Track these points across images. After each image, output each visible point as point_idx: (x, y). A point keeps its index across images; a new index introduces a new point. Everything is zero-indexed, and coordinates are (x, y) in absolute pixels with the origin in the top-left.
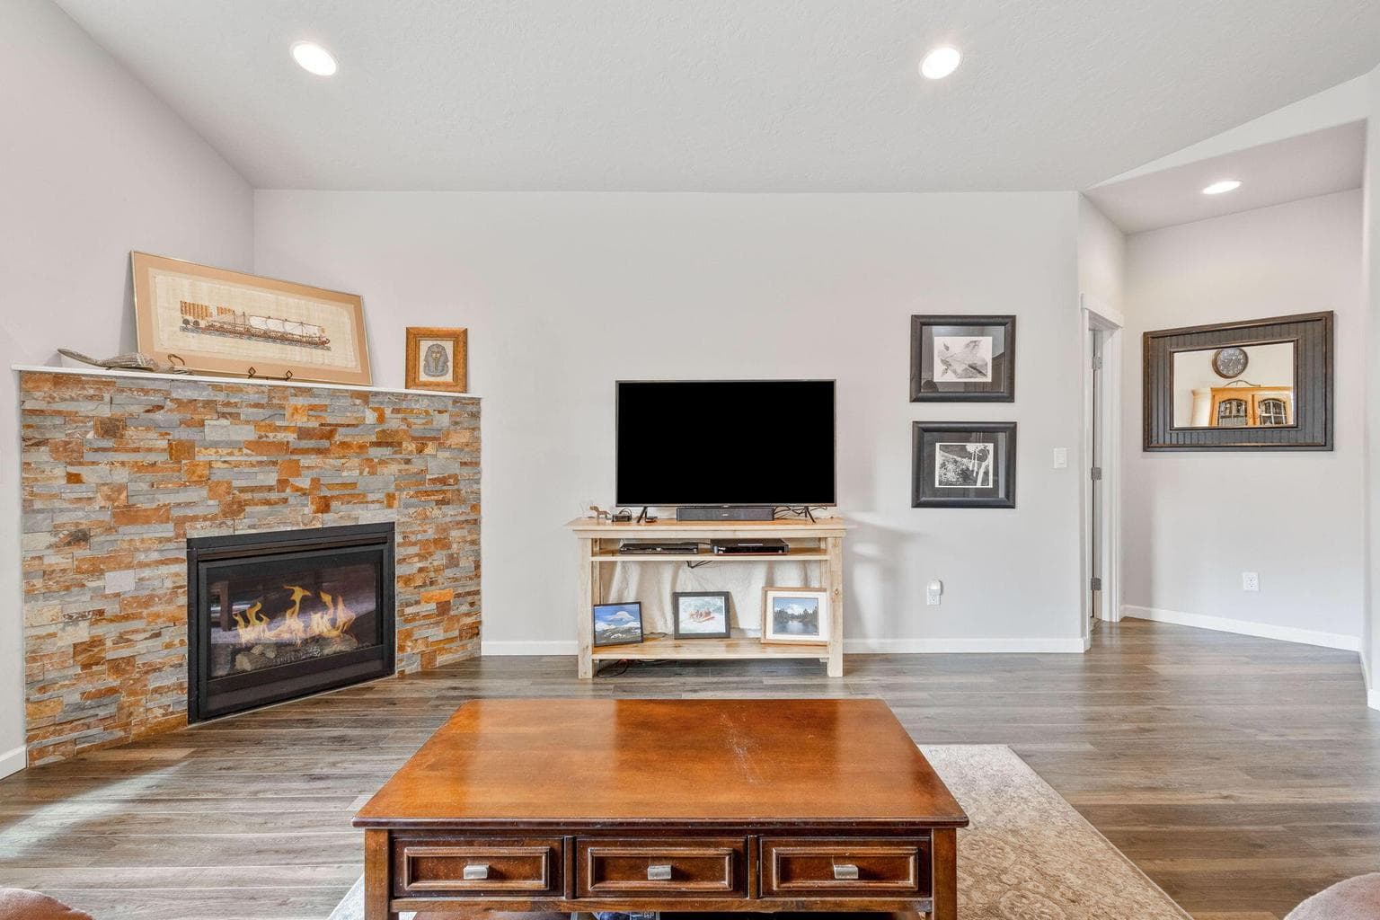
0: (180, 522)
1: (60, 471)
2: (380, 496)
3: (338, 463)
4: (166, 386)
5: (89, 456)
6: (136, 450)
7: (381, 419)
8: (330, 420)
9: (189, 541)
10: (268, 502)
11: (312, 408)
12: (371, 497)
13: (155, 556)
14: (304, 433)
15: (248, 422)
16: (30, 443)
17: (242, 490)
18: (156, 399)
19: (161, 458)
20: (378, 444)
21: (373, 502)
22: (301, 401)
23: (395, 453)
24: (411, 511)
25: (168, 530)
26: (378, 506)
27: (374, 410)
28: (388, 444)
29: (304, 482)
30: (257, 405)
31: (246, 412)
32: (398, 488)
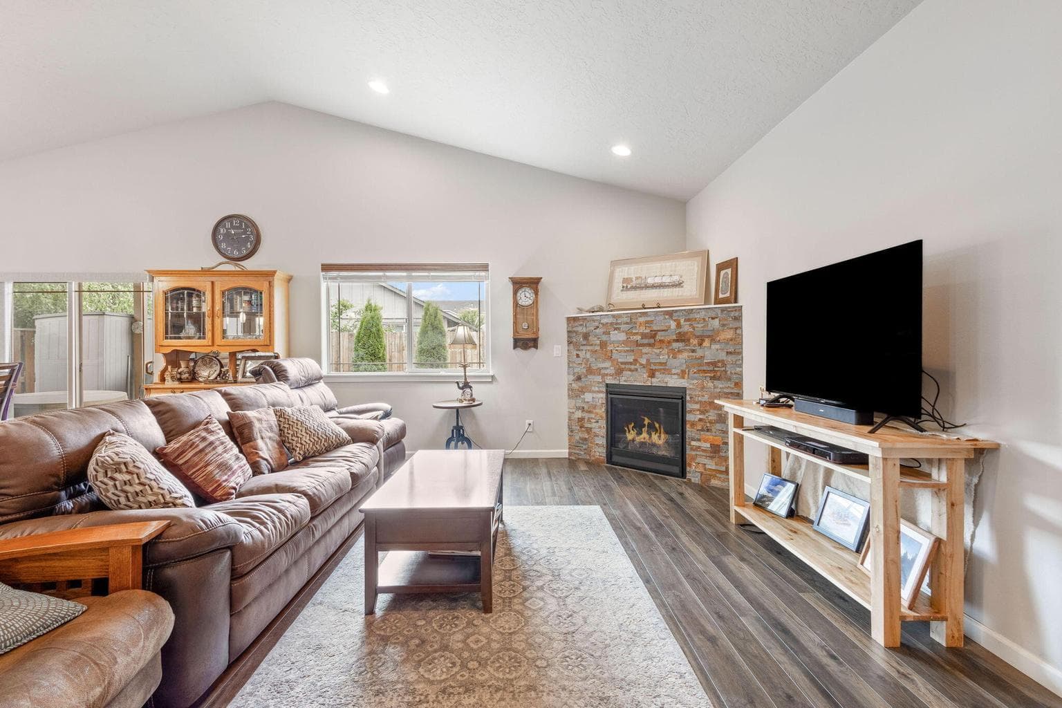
0: (604, 376)
1: (575, 353)
2: (679, 371)
3: (658, 351)
4: (598, 318)
5: (582, 348)
6: (592, 345)
7: (679, 326)
8: (655, 328)
9: (607, 385)
10: (630, 370)
11: (647, 322)
12: (674, 371)
13: (597, 389)
14: (644, 336)
15: (623, 331)
16: (570, 343)
17: (622, 363)
18: (597, 324)
19: (598, 348)
20: (677, 341)
21: (675, 374)
22: (642, 320)
23: (687, 345)
24: (695, 381)
25: (599, 379)
26: (676, 376)
27: (675, 320)
28: (682, 341)
29: (643, 361)
30: (627, 323)
31: (623, 327)
32: (688, 367)
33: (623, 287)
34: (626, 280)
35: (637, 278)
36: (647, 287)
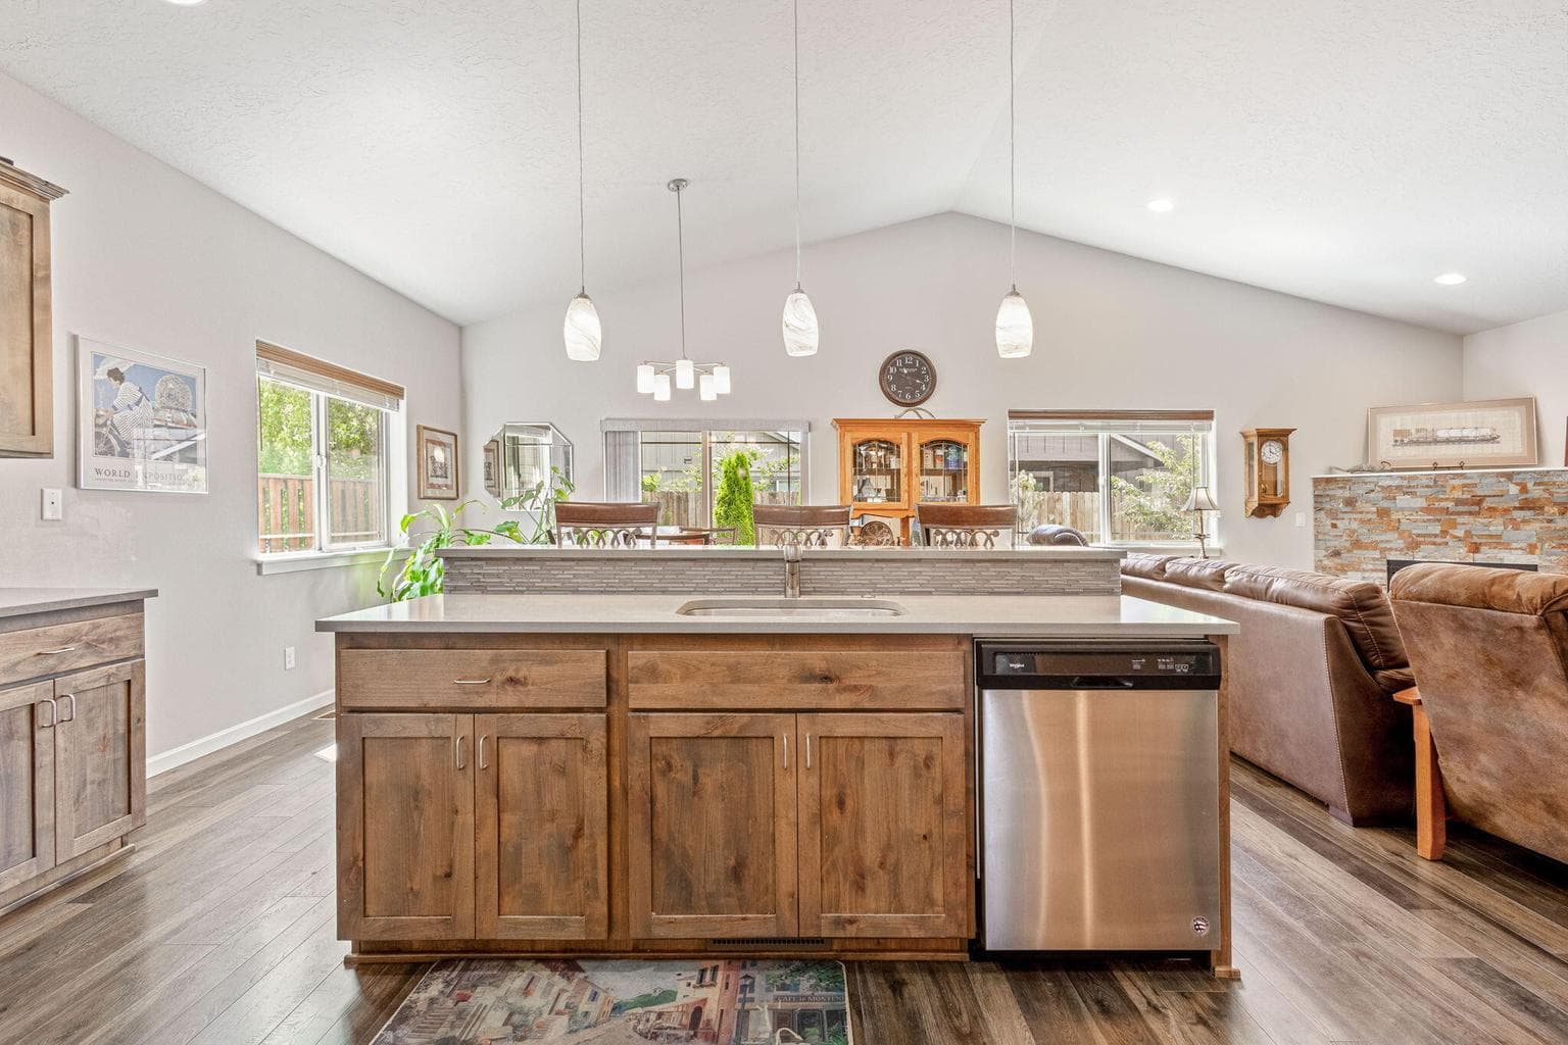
0: (1383, 550)
1: (1329, 522)
2: (1524, 545)
3: (1486, 521)
4: (1375, 479)
5: (1341, 516)
6: (1361, 513)
7: (1524, 489)
8: (1479, 492)
9: (1388, 561)
10: (1434, 544)
11: (1465, 486)
12: (1514, 545)
13: (1371, 567)
14: (1458, 502)
15: (1421, 497)
16: (1318, 510)
17: (1418, 535)
18: (1372, 486)
19: (1374, 516)
20: (1521, 509)
21: (1516, 549)
22: (1457, 482)
23: (1538, 514)
24: (1553, 558)
25: (1377, 554)
26: (1520, 552)
27: (1517, 484)
28: (1530, 509)
29: (1460, 533)
30: (1427, 486)
31: (1419, 491)
32: (1540, 540)
33: (1396, 441)
34: (1397, 433)
35: (1418, 431)
36: (1436, 441)
